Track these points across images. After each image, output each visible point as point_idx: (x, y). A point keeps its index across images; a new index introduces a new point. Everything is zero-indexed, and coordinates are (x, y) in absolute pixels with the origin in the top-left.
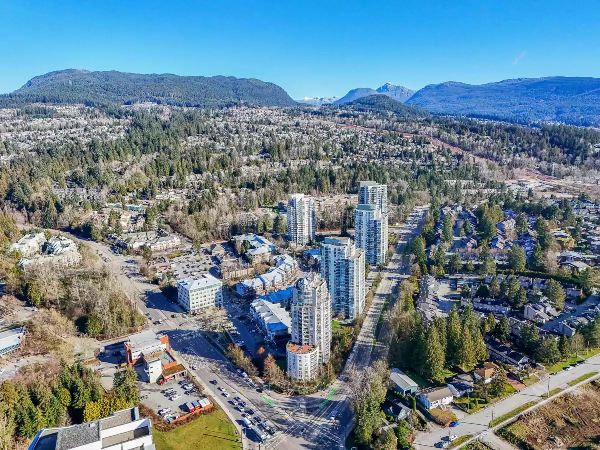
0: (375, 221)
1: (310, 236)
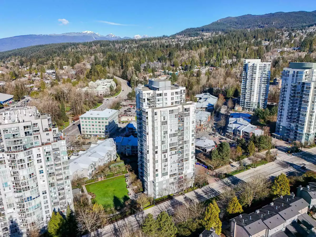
0: (304, 83)
1: (259, 103)
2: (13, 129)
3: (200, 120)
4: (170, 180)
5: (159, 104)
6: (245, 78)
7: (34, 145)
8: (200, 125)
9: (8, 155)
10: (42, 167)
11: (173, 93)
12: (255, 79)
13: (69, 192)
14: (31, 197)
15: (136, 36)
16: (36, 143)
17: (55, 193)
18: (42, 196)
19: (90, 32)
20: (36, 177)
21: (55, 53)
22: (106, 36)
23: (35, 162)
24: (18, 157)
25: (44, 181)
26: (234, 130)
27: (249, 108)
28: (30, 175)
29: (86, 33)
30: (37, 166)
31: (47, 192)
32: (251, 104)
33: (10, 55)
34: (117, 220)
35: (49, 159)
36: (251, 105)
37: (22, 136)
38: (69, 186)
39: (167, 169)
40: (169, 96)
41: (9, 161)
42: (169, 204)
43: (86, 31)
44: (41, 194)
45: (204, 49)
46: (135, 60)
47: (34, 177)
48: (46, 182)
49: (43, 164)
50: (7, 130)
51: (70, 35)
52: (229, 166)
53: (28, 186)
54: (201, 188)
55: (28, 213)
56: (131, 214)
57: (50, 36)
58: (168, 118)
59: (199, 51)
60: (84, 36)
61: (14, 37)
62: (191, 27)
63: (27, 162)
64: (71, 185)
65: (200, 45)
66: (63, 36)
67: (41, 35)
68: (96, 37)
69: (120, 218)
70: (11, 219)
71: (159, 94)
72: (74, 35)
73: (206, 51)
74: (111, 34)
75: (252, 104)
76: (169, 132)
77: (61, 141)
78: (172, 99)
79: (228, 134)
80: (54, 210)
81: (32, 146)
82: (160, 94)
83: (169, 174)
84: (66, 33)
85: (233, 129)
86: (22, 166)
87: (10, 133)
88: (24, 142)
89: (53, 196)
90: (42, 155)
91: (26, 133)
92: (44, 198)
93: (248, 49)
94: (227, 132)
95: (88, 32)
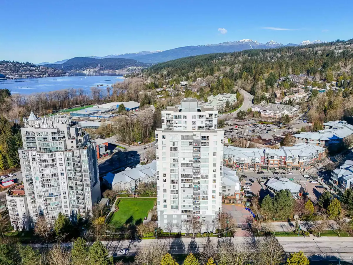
2: (44, 133)
3: (299, 156)
4: (182, 216)
5: (177, 127)
7: (59, 150)
8: (299, 163)
9: (38, 154)
10: (63, 170)
11: (195, 116)
13: (89, 199)
14: (52, 194)
15: (304, 41)
16: (60, 148)
17: (74, 196)
18: (62, 195)
19: (249, 40)
20: (58, 177)
21: (199, 64)
22: (266, 44)
23: (58, 165)
24: (43, 157)
25: (64, 183)
26: (340, 179)
28: (52, 174)
29: (244, 41)
30: (59, 168)
31: (67, 193)
33: (164, 67)
34: (113, 240)
35: (70, 164)
37: (50, 140)
38: (88, 193)
39: (177, 202)
40: (189, 120)
41: (38, 159)
42: (171, 243)
43: (244, 40)
44: (62, 193)
46: (271, 72)
47: (56, 177)
48: (66, 184)
49: (63, 167)
50: (39, 134)
51: (227, 45)
52: (286, 223)
53: (50, 183)
54: (220, 237)
55: (49, 207)
56: (128, 238)
57: (208, 47)
58: (179, 145)
60: (240, 45)
61: (176, 49)
63: (50, 163)
64: (90, 193)
66: (220, 45)
67: (199, 46)
68: (254, 45)
69: (117, 239)
70: (40, 208)
71: (177, 116)
72: (231, 44)
74: (272, 41)
76: (181, 161)
77: (83, 150)
78: (194, 123)
79: (332, 182)
80: (73, 212)
81: (57, 150)
82: (179, 116)
83: (180, 208)
84: (223, 43)
85: (339, 176)
86: (46, 165)
87: (41, 137)
88: (50, 146)
89: (72, 198)
90: (63, 159)
91: (53, 138)
92: (65, 198)
94: (332, 180)
95: (246, 41)
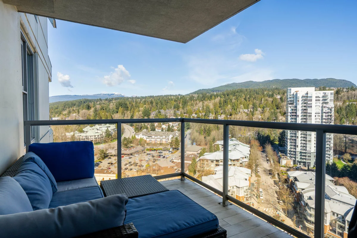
6: (294, 114)
12: (310, 116)
27: (304, 161)
32: (307, 155)
36: (307, 158)
45: (217, 100)
59: (213, 101)
62: (203, 89)
65: (213, 97)
73: (220, 101)
75: (309, 155)
93: (263, 99)
